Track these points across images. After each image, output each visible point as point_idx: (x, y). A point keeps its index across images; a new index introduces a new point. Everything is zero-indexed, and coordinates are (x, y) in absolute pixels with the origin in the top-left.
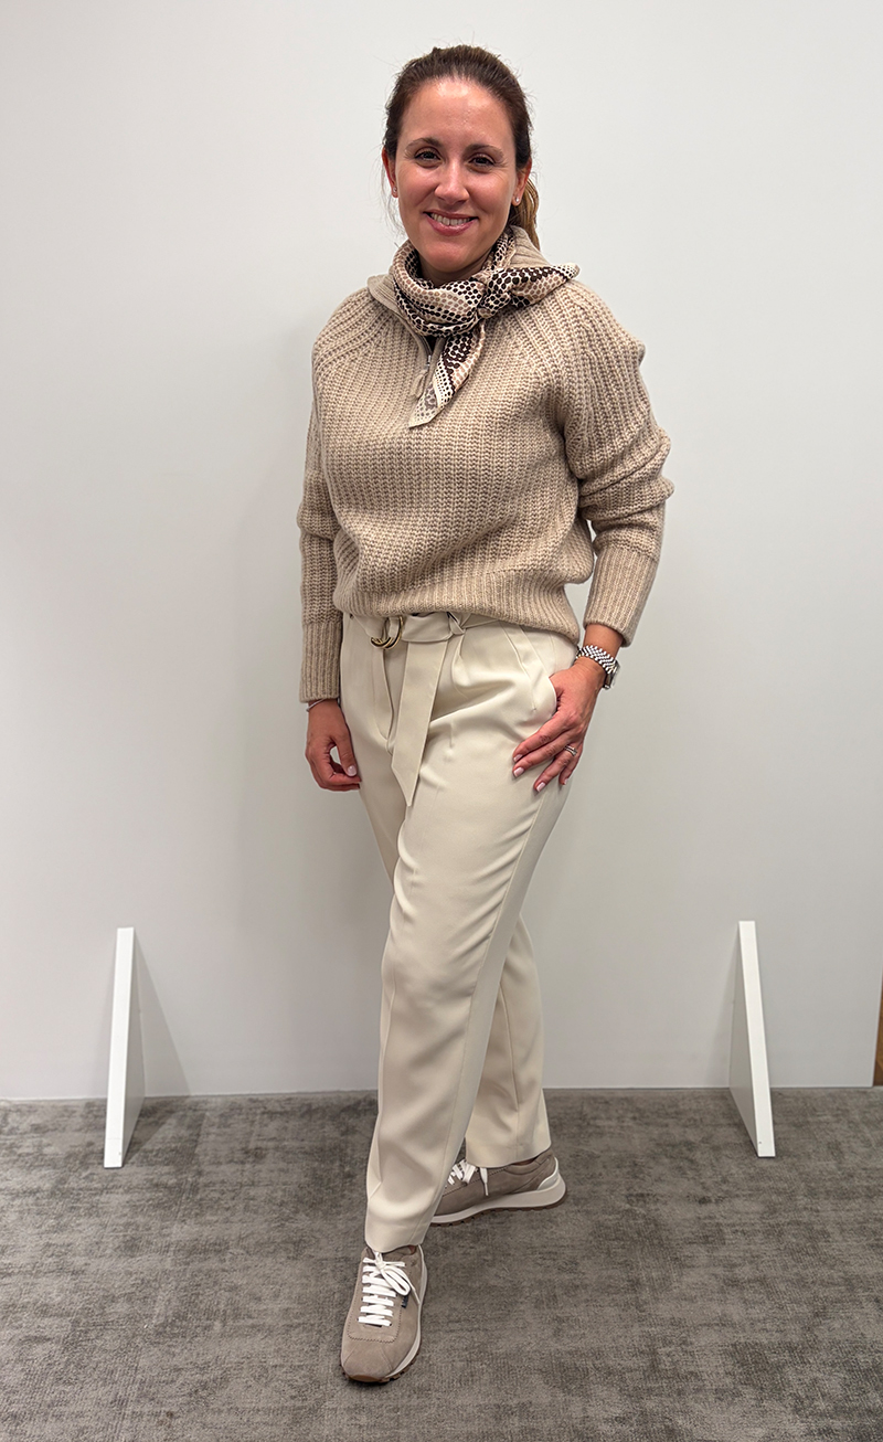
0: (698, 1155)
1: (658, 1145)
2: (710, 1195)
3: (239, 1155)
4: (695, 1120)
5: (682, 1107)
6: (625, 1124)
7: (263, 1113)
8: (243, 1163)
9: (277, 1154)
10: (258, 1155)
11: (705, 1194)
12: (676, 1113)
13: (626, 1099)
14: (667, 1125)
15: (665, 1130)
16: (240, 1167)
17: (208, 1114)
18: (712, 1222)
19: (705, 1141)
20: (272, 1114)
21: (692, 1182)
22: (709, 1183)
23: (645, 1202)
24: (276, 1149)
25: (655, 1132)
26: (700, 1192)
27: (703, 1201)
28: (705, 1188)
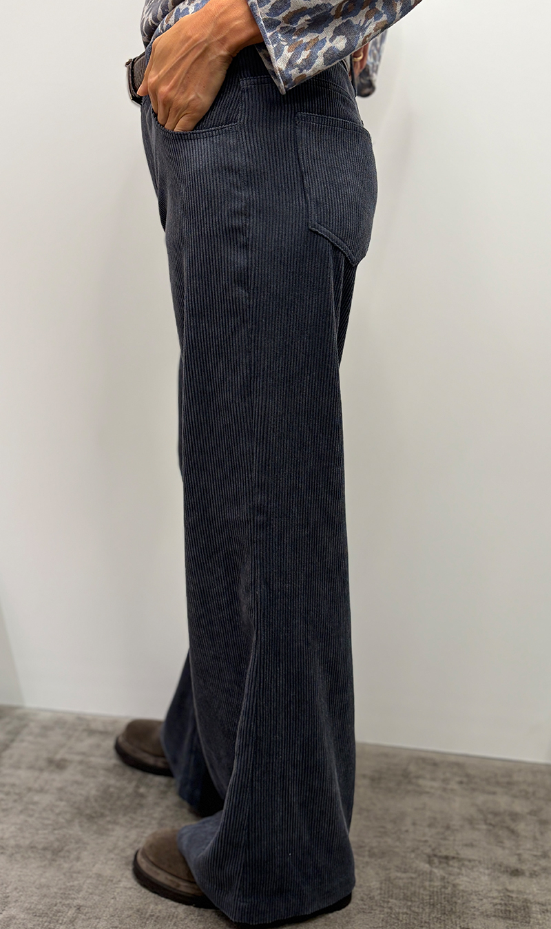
0: (521, 827)
1: (480, 811)
2: (524, 867)
3: (42, 763)
4: (527, 793)
5: (516, 778)
6: (450, 787)
7: (84, 730)
8: (41, 770)
9: (80, 768)
10: (60, 765)
11: (519, 866)
12: (509, 783)
13: (458, 765)
14: (494, 793)
15: (491, 797)
16: (36, 773)
17: (32, 724)
18: (521, 897)
19: (532, 813)
20: (91, 732)
21: (507, 852)
22: (526, 856)
23: (447, 864)
24: (81, 762)
25: (480, 798)
26: (513, 862)
27: (516, 873)
28: (520, 860)
